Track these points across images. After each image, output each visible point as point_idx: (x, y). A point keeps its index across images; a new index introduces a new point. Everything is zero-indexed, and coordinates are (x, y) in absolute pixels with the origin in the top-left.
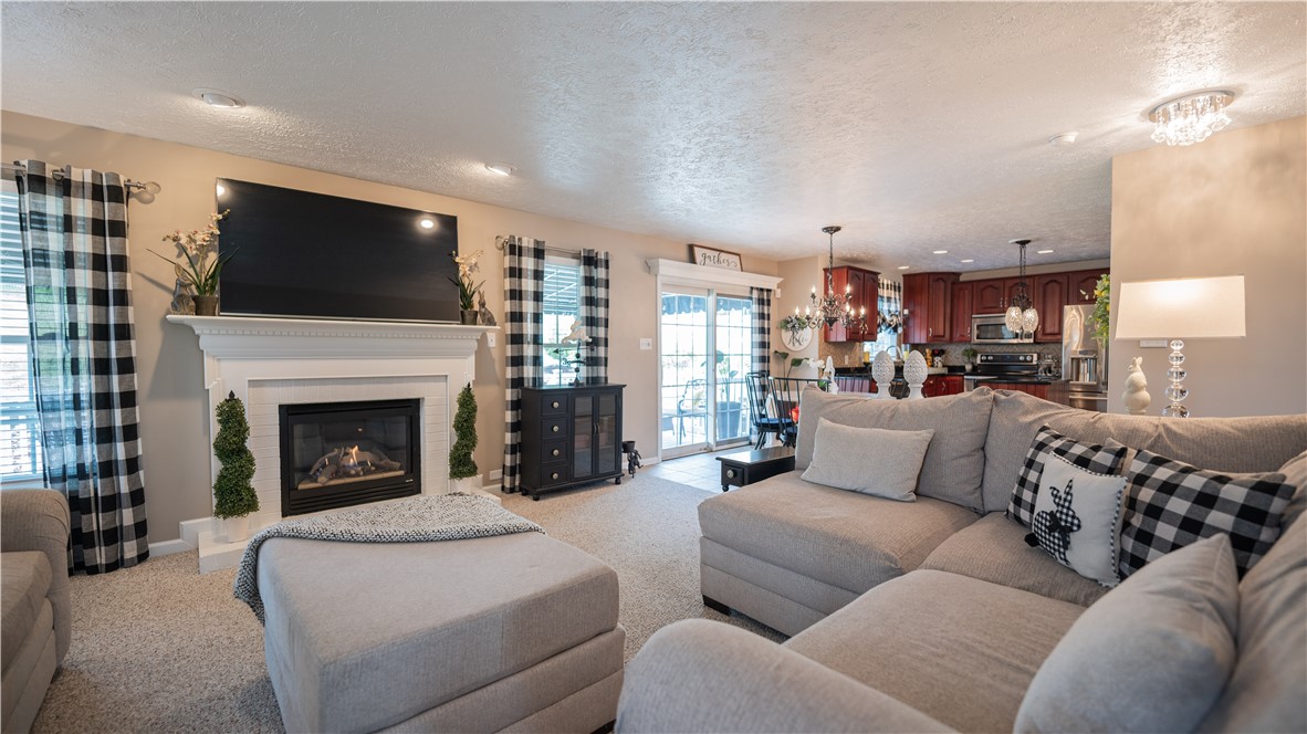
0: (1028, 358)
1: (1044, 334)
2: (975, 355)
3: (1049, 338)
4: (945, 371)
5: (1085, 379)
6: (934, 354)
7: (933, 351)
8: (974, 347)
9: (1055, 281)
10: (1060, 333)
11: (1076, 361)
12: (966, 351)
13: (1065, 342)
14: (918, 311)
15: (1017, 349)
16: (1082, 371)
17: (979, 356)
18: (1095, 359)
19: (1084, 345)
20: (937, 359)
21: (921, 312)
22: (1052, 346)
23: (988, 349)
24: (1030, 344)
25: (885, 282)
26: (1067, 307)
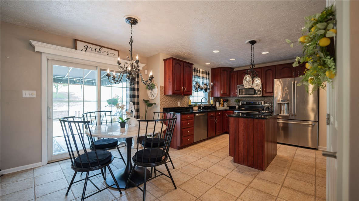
0: (260, 103)
1: (266, 93)
2: (239, 101)
3: (268, 94)
4: (228, 108)
5: (284, 113)
6: (224, 101)
7: (224, 100)
8: (239, 98)
9: (270, 69)
10: (273, 92)
11: (280, 105)
12: (236, 100)
13: (275, 96)
14: (217, 83)
15: (256, 99)
16: (282, 109)
17: (241, 102)
18: (288, 104)
19: (283, 97)
20: (225, 103)
21: (218, 84)
22: (270, 98)
23: (245, 99)
24: (260, 97)
25: (201, 70)
26: (275, 80)
